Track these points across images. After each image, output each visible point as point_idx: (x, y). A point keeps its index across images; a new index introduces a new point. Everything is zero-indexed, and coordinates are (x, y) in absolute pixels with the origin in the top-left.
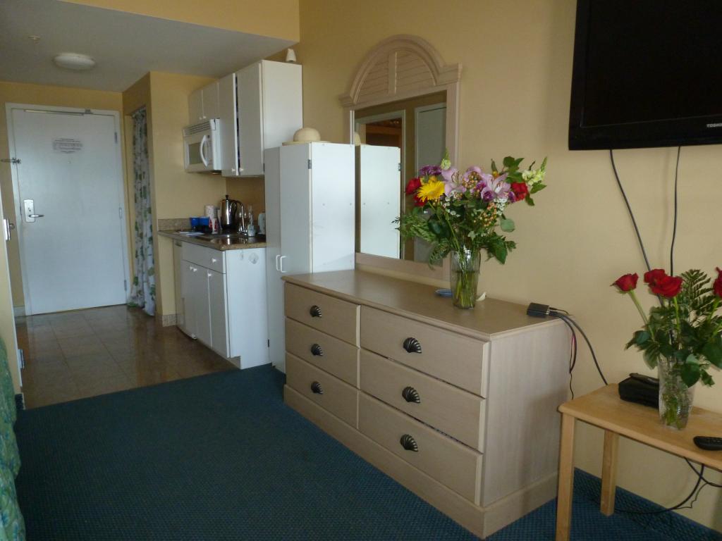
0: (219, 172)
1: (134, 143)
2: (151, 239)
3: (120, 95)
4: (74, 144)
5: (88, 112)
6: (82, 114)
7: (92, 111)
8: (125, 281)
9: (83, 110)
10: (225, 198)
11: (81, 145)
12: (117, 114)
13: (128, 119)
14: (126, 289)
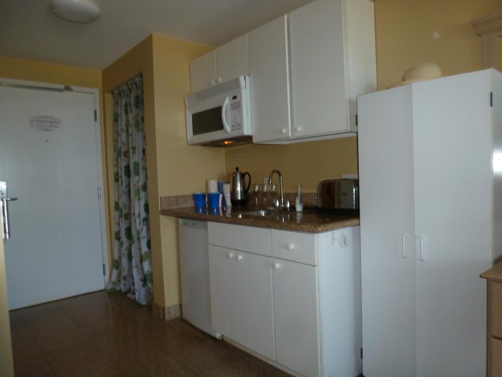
0: (249, 139)
1: (116, 120)
2: (146, 220)
3: (100, 72)
4: (52, 122)
5: (68, 89)
6: (62, 90)
7: (72, 87)
8: (104, 266)
9: (62, 87)
10: (235, 171)
11: (60, 123)
12: (97, 91)
13: (109, 96)
14: (104, 273)
